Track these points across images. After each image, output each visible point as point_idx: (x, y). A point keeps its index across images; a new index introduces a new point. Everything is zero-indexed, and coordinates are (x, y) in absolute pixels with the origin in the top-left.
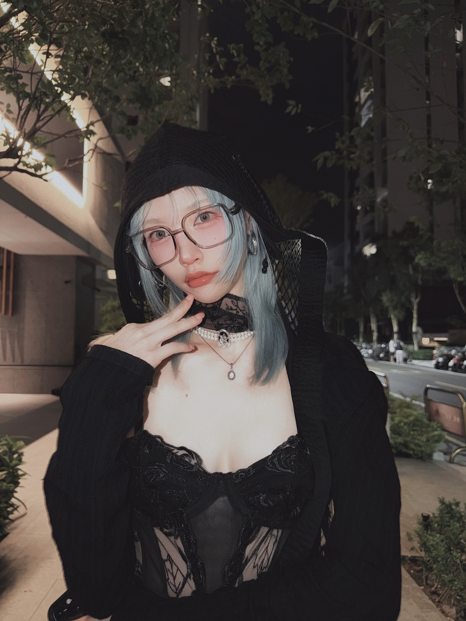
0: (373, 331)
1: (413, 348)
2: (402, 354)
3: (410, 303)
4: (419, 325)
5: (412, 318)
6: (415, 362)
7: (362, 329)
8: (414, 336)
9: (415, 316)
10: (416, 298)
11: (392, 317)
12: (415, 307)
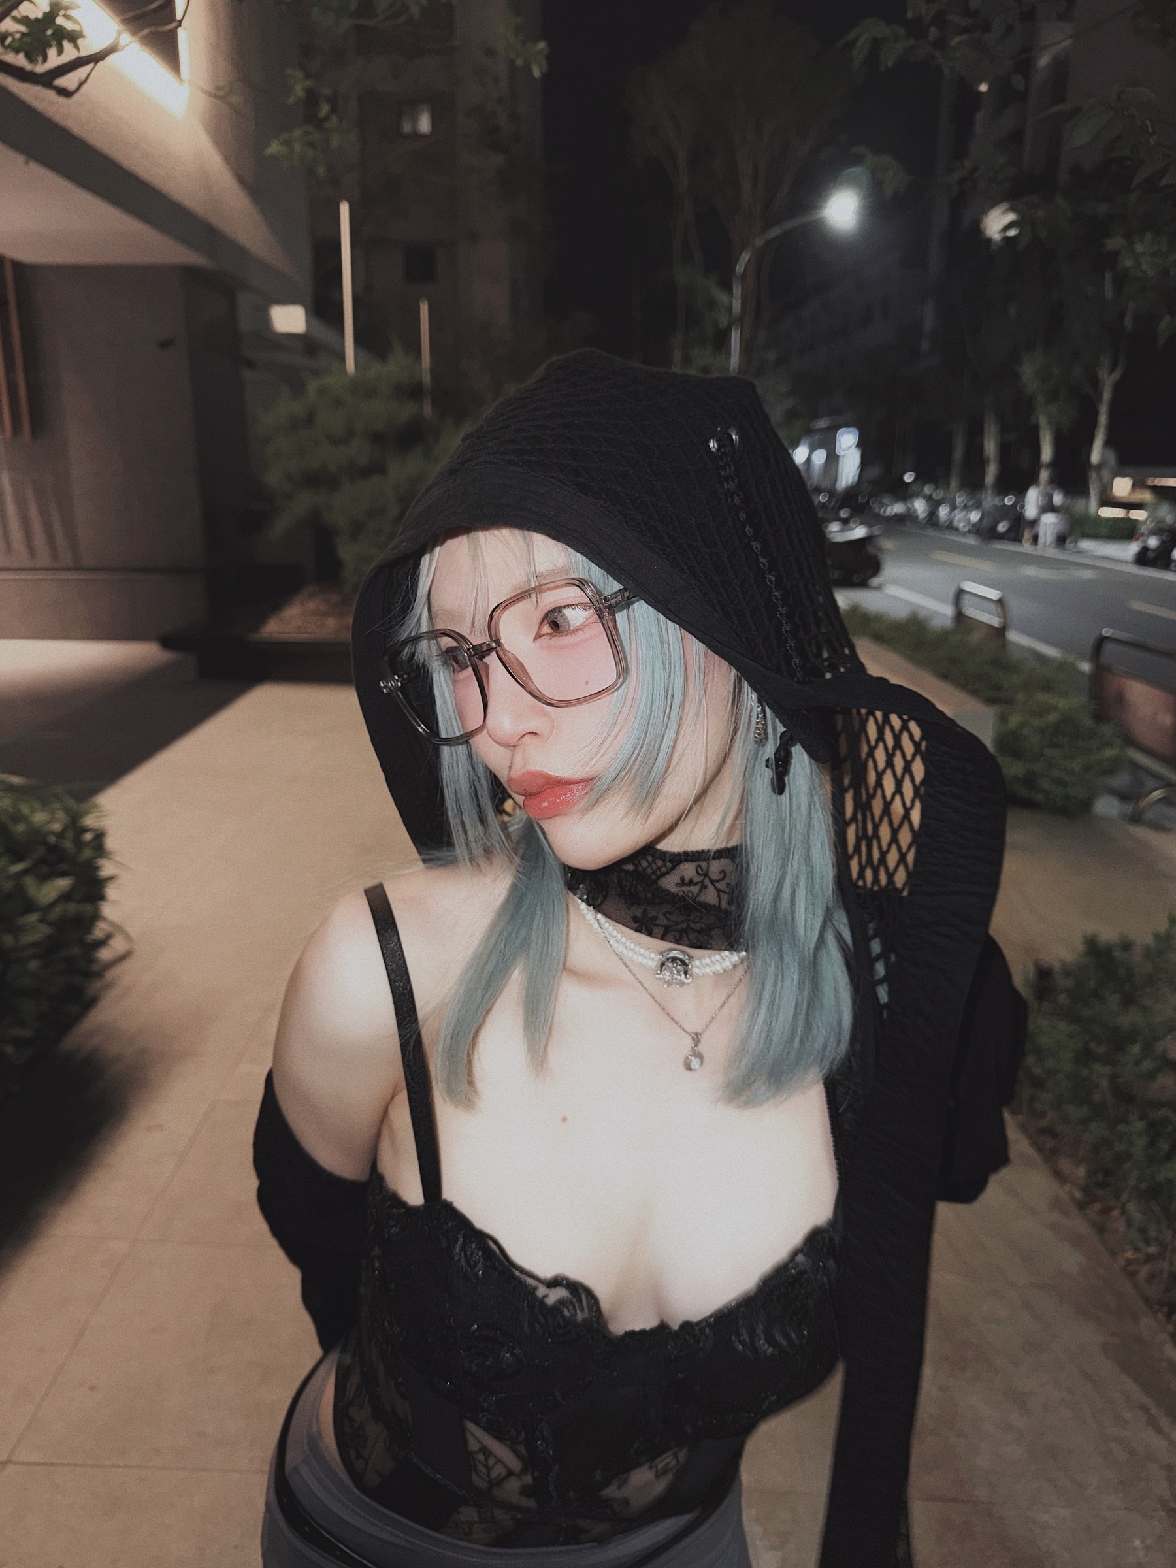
0: (988, 461)
1: (1087, 507)
2: (1054, 524)
3: (1095, 382)
4: (1108, 443)
5: (1094, 424)
6: (1087, 545)
7: (958, 454)
8: (1093, 475)
9: (1103, 419)
10: (1112, 370)
11: (1043, 422)
12: (1107, 395)
